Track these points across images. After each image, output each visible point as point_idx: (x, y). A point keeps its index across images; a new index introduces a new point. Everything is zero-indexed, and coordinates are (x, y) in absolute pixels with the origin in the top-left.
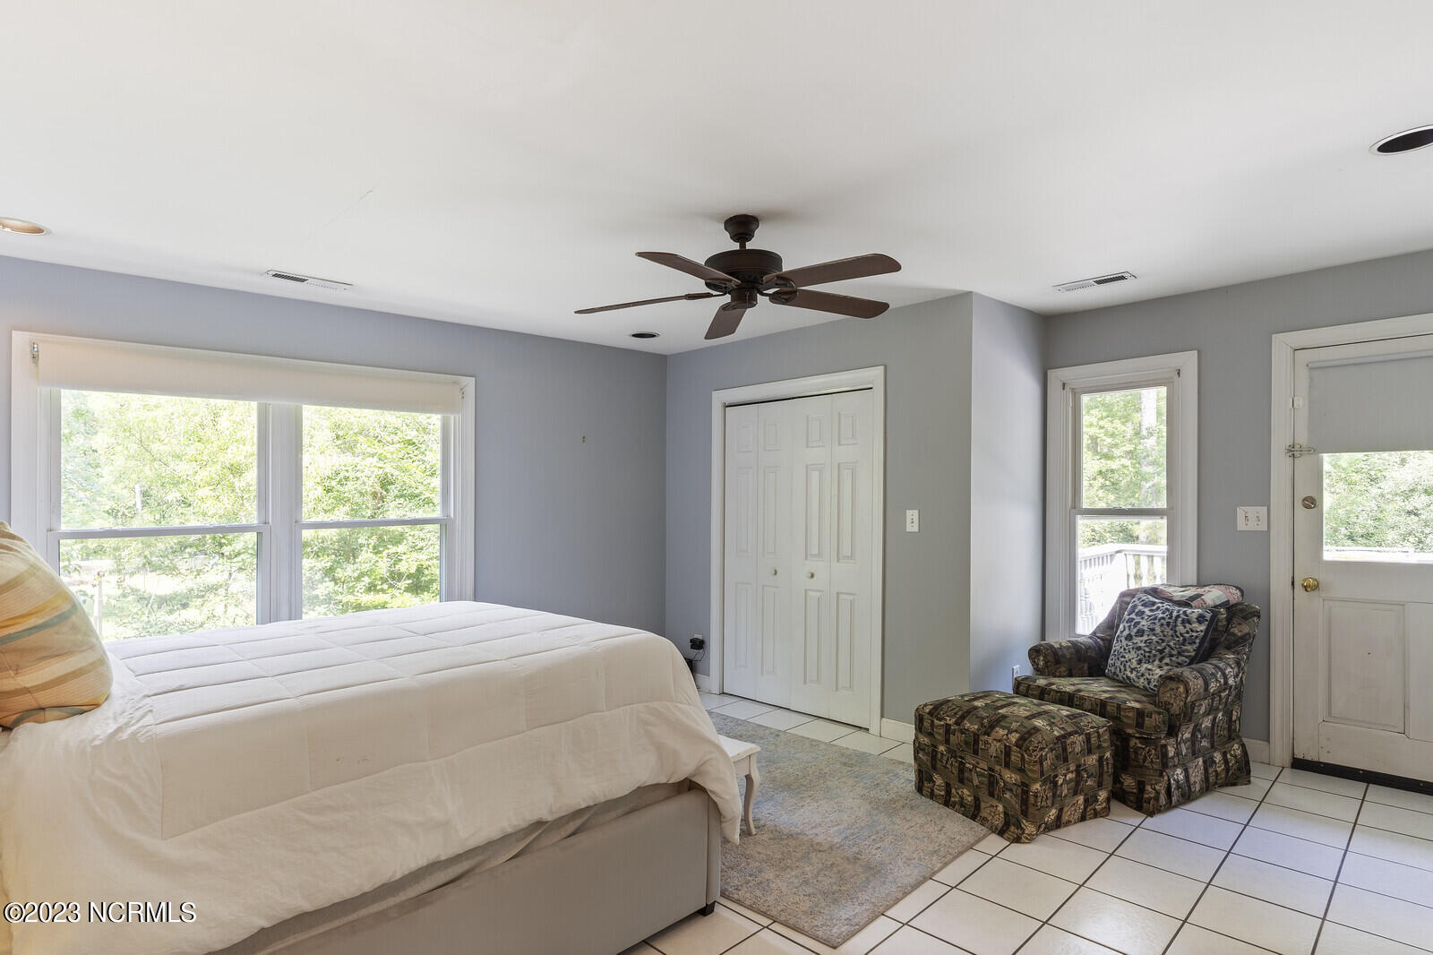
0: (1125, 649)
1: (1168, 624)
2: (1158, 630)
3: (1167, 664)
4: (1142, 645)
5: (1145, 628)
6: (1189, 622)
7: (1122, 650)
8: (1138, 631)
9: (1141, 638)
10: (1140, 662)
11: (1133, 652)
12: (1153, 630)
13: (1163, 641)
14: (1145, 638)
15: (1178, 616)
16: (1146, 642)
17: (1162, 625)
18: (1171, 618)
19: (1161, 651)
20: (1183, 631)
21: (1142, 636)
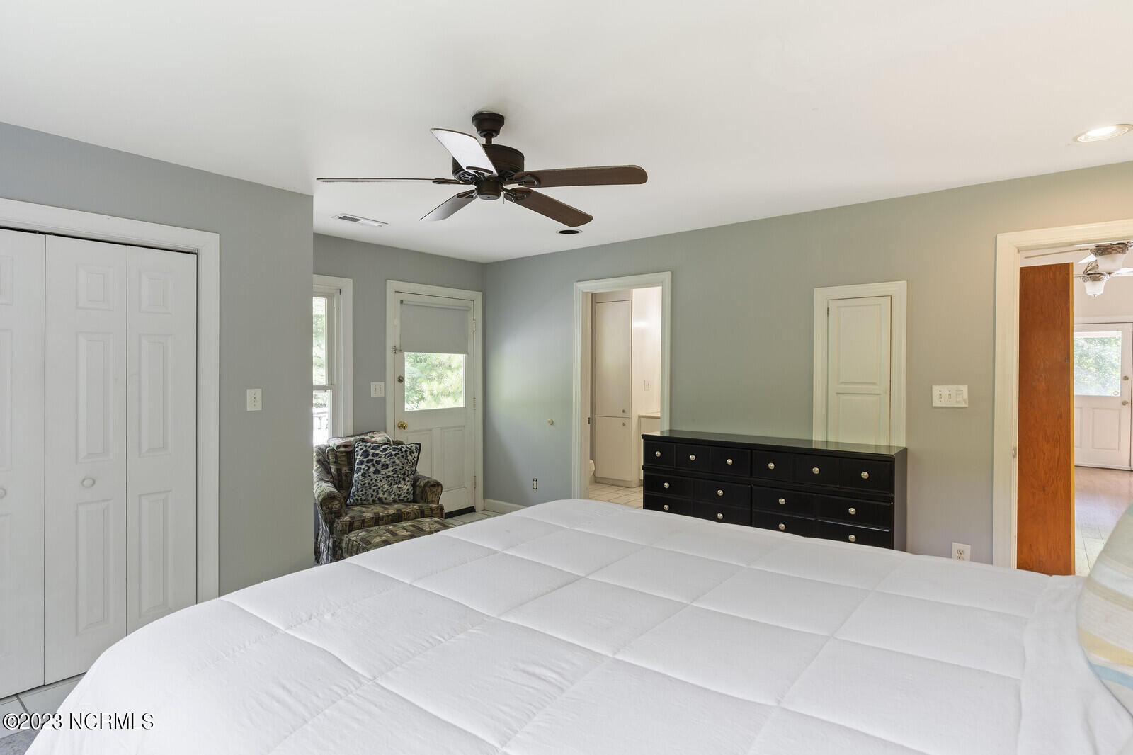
0: (376, 480)
1: (402, 456)
2: (397, 462)
3: (408, 481)
4: (390, 474)
5: (388, 463)
6: (413, 453)
7: (373, 481)
8: (383, 466)
9: (388, 470)
10: (390, 485)
11: (384, 481)
12: (394, 462)
13: (403, 467)
14: (391, 469)
15: (406, 451)
16: (392, 471)
17: (399, 458)
18: (402, 452)
19: (404, 474)
20: (411, 458)
21: (387, 468)
